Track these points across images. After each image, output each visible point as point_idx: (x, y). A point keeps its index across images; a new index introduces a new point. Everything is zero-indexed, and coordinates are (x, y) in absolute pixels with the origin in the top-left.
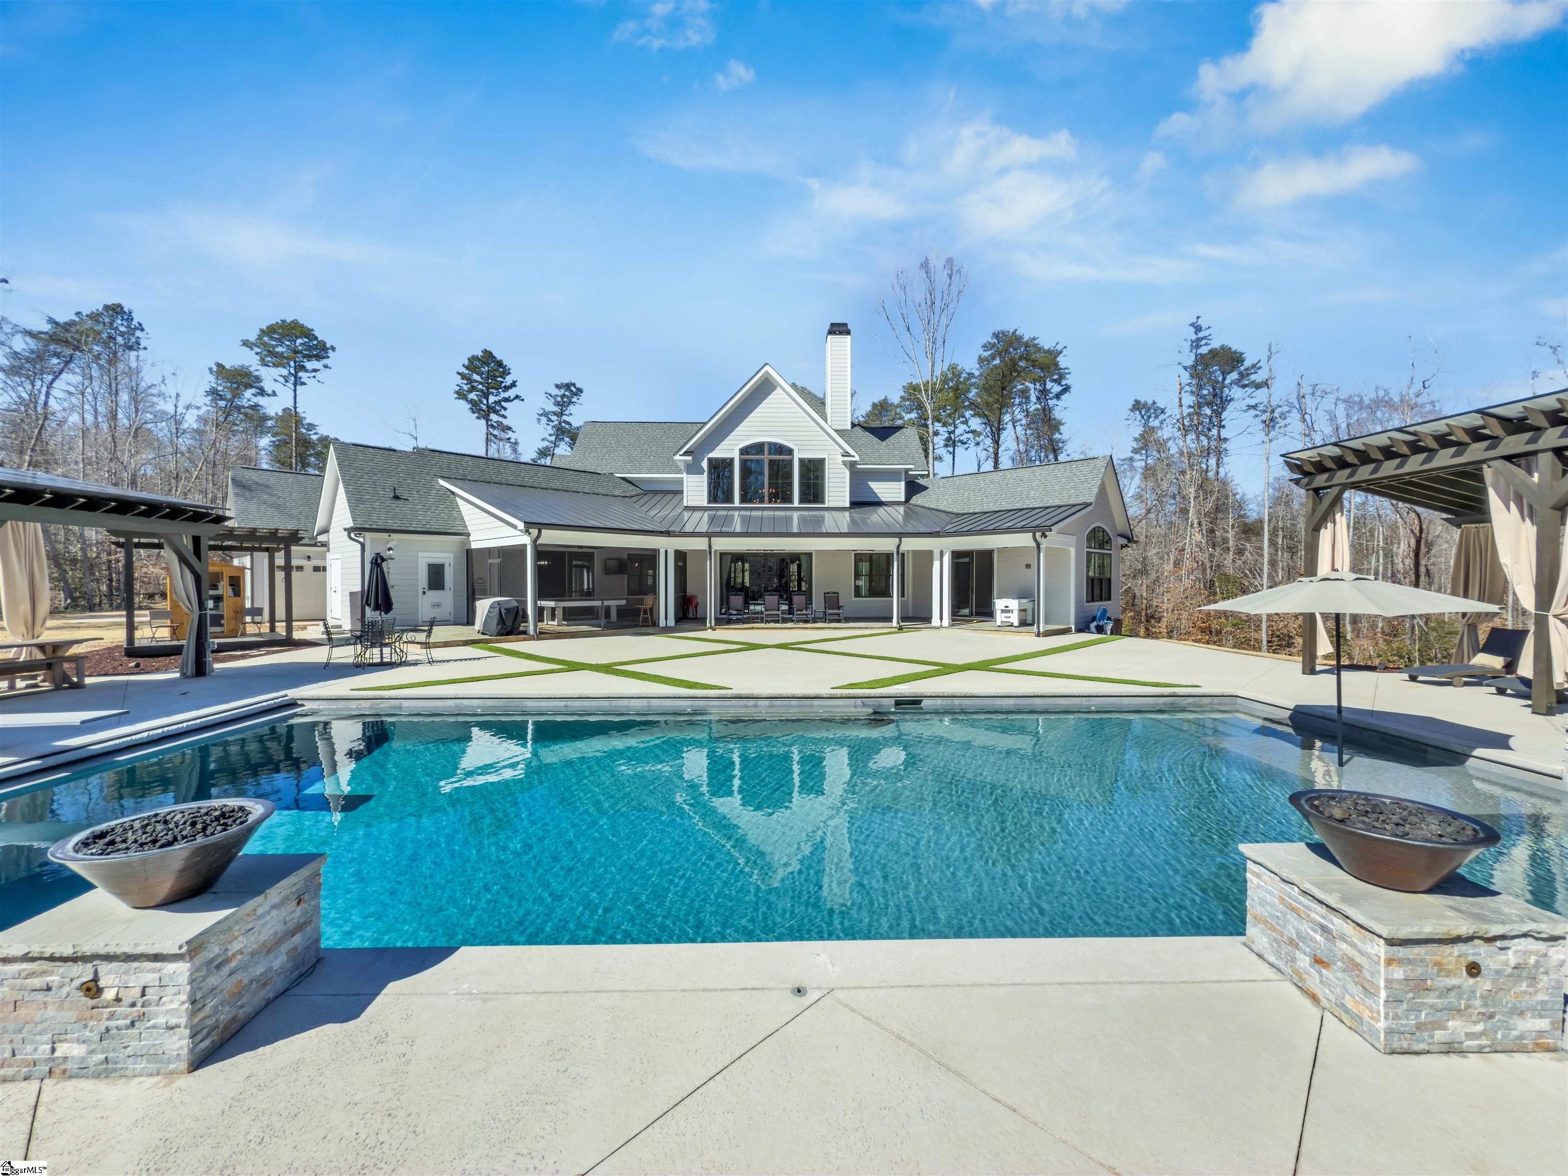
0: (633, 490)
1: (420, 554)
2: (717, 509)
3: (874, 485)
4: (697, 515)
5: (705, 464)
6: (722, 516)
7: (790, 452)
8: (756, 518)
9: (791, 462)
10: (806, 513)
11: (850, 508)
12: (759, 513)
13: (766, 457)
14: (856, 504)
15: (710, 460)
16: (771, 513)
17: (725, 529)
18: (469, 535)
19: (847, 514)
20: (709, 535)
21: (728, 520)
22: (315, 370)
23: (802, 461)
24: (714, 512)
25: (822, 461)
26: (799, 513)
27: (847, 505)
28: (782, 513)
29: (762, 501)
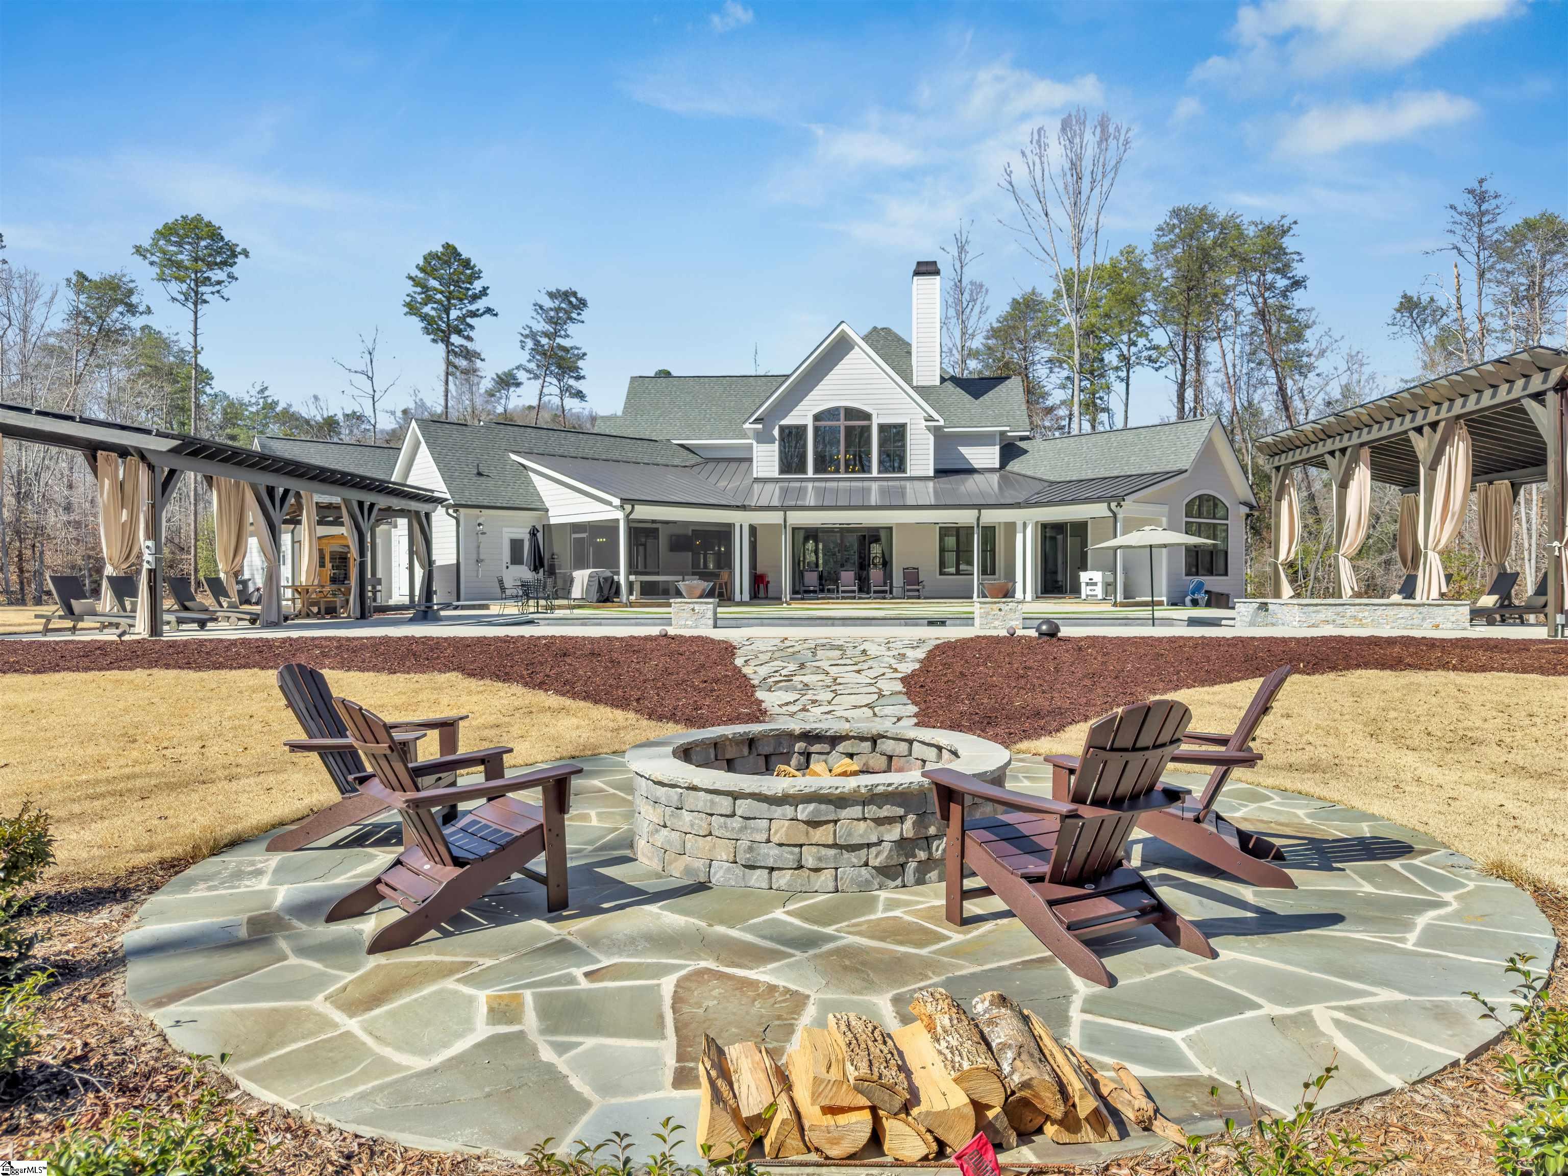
0: (692, 459)
1: (505, 530)
2: (790, 480)
3: (965, 451)
4: (770, 487)
5: (776, 432)
6: (795, 488)
7: (867, 416)
8: (831, 489)
9: (868, 428)
10: (885, 483)
11: (935, 477)
12: (834, 484)
13: (842, 423)
14: (940, 472)
15: (782, 429)
16: (848, 484)
17: (799, 503)
18: (547, 510)
19: (931, 484)
20: (784, 509)
21: (801, 492)
22: (219, 283)
23: (882, 428)
24: (786, 484)
25: (903, 426)
26: (878, 483)
27: (931, 474)
28: (859, 484)
29: (837, 471)
